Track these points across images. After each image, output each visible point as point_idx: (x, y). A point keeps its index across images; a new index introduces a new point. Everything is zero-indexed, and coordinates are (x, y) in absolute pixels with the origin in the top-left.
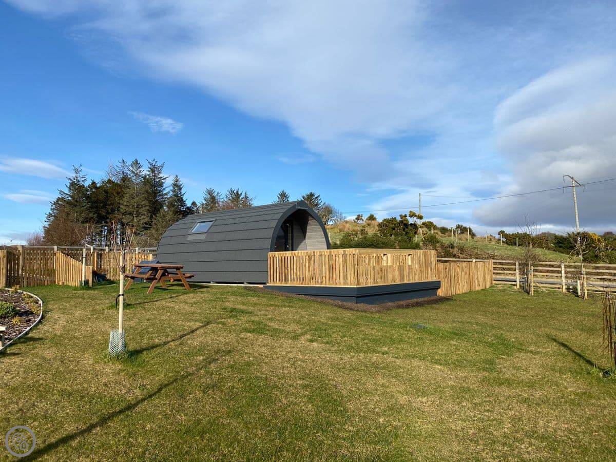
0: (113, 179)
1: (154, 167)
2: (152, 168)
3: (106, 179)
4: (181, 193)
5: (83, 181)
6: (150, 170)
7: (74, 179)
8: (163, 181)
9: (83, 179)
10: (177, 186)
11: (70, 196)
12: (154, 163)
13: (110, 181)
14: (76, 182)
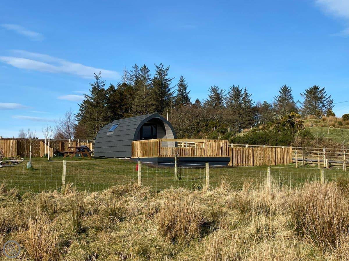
0: (128, 83)
1: (161, 70)
2: (159, 71)
3: (122, 83)
4: (186, 92)
5: (102, 86)
6: (157, 73)
7: (96, 85)
8: (169, 83)
9: (102, 84)
10: (182, 86)
11: (93, 99)
12: (161, 67)
13: (124, 85)
14: (97, 87)
